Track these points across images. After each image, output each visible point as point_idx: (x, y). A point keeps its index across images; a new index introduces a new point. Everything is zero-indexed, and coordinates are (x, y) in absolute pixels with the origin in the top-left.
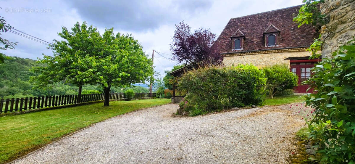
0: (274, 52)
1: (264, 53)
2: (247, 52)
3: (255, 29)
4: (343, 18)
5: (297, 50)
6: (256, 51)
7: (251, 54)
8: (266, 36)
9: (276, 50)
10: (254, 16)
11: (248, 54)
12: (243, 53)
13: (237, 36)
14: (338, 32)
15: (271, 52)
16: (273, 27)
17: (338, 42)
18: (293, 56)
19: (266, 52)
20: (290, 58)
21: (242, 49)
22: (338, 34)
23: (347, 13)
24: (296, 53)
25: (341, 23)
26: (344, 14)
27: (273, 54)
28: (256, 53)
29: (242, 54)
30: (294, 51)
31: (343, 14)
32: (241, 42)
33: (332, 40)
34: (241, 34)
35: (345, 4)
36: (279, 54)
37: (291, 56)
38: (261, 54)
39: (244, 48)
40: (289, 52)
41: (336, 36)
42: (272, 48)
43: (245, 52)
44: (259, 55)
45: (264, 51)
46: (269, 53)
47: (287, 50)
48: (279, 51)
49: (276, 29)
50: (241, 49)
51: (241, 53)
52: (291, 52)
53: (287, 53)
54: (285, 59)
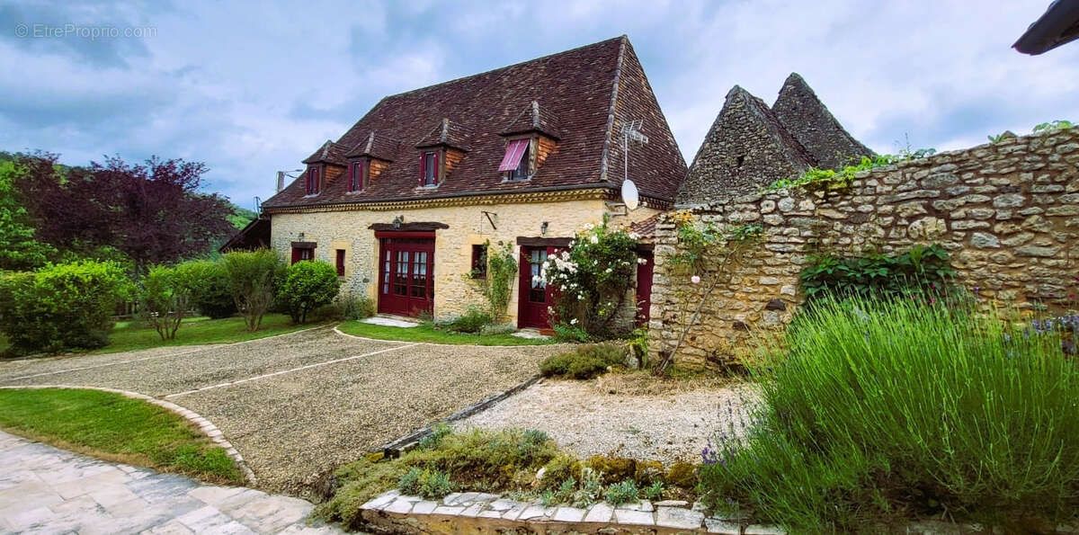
6: (325, 205)
7: (322, 210)
11: (319, 210)
15: (347, 208)
18: (378, 221)
19: (341, 208)
20: (373, 225)
27: (352, 212)
28: (329, 209)
32: (317, 176)
36: (361, 214)
45: (335, 204)
46: (346, 211)
50: (317, 194)
52: (373, 211)
53: (368, 212)
54: (369, 228)
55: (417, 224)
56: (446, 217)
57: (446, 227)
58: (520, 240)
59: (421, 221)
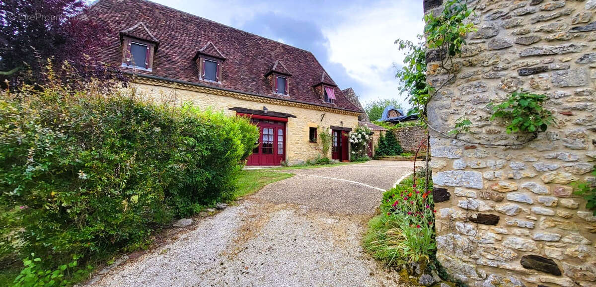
0: (215, 93)
1: (197, 90)
2: (164, 81)
3: (177, 39)
4: (474, 58)
5: (247, 98)
6: (183, 84)
7: (171, 86)
8: (201, 59)
9: (219, 91)
10: (172, 11)
11: (166, 85)
12: (153, 79)
13: (138, 36)
14: (462, 78)
15: (211, 92)
16: (213, 47)
17: (464, 93)
18: (240, 106)
19: (202, 91)
20: (236, 108)
21: (150, 70)
22: (462, 81)
23: (481, 51)
24: (244, 102)
25: (469, 65)
26: (477, 52)
27: (212, 96)
28: (182, 87)
29: (149, 82)
30: (244, 98)
31: (474, 52)
32: (148, 52)
33: (450, 89)
34: (149, 35)
35: (479, 37)
36: (222, 98)
37: (238, 106)
38: (192, 91)
39: (154, 68)
40: (235, 98)
41: (458, 82)
42: (211, 84)
43: (158, 80)
44: (189, 92)
45: (198, 86)
46: (206, 93)
47: (235, 93)
48: (222, 93)
49: (218, 53)
50: (147, 69)
51: (148, 78)
52: (239, 99)
53: (233, 99)
54: (229, 109)
55: (275, 113)
56: (295, 112)
57: (295, 117)
58: (332, 127)
59: (278, 111)
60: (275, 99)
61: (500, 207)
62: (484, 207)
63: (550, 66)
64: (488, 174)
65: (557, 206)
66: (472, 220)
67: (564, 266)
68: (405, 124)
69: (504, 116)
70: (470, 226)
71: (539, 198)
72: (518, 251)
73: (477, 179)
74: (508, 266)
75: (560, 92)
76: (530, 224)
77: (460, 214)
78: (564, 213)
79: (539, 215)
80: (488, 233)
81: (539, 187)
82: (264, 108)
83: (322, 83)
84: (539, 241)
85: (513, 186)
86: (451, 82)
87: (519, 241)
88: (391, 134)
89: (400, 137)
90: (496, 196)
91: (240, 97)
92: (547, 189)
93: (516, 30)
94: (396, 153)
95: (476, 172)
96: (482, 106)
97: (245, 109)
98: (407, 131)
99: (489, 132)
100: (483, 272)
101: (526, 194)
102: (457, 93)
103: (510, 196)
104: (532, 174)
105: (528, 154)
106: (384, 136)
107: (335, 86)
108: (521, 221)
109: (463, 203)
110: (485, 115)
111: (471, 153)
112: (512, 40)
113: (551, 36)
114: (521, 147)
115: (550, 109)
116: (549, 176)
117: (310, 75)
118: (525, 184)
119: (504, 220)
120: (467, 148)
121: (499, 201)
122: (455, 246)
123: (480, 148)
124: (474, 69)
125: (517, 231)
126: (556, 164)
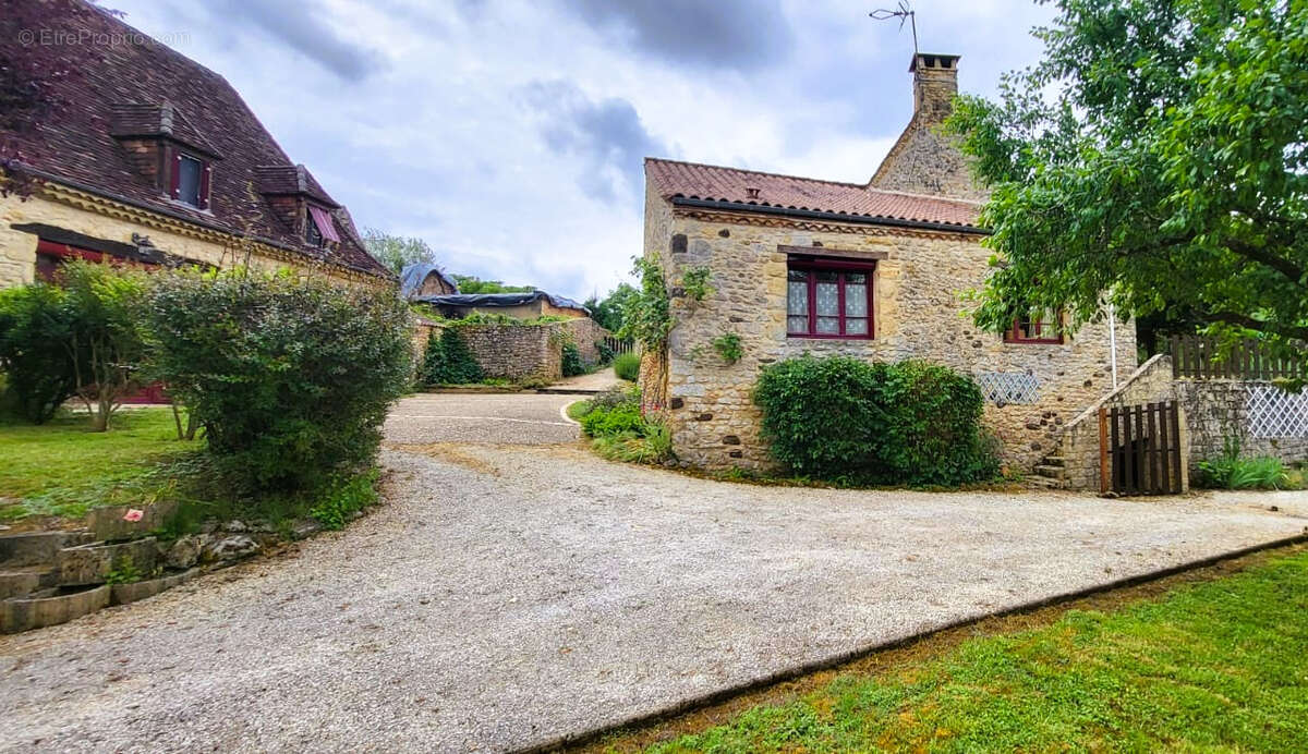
18: (55, 223)
20: (41, 226)
24: (70, 212)
37: (47, 222)
40: (42, 196)
52: (53, 199)
54: (14, 227)
59: (177, 253)
60: (177, 218)
61: (713, 408)
62: (704, 409)
63: (746, 319)
64: (708, 386)
65: (742, 404)
66: (697, 419)
67: (741, 439)
68: (487, 317)
69: (721, 347)
70: (696, 423)
71: (733, 400)
72: (721, 434)
73: (701, 390)
74: (716, 445)
75: (748, 336)
76: (728, 416)
77: (690, 416)
78: (744, 407)
79: (732, 410)
80: (706, 426)
81: (735, 393)
82: (135, 237)
83: (303, 194)
84: (732, 426)
85: (721, 393)
86: (690, 317)
87: (723, 429)
88: (454, 335)
89: (477, 345)
90: (712, 401)
91: (60, 196)
92: (737, 394)
93: (730, 290)
94: (468, 378)
95: (702, 386)
96: (708, 338)
97: (70, 232)
98: (496, 332)
99: (711, 357)
100: (702, 453)
101: (728, 398)
102: (693, 327)
103: (720, 400)
104: (732, 385)
105: (731, 373)
106: (439, 340)
107: (335, 207)
108: (724, 416)
109: (692, 408)
110: (710, 345)
111: (699, 372)
112: (728, 296)
113: (747, 300)
114: (727, 368)
115: (744, 345)
116: (738, 387)
117: (244, 156)
118: (728, 392)
119: (715, 417)
120: (697, 368)
121: (713, 404)
122: (686, 438)
123: (705, 368)
124: (704, 310)
125: (721, 422)
126: (742, 379)
